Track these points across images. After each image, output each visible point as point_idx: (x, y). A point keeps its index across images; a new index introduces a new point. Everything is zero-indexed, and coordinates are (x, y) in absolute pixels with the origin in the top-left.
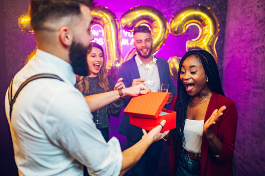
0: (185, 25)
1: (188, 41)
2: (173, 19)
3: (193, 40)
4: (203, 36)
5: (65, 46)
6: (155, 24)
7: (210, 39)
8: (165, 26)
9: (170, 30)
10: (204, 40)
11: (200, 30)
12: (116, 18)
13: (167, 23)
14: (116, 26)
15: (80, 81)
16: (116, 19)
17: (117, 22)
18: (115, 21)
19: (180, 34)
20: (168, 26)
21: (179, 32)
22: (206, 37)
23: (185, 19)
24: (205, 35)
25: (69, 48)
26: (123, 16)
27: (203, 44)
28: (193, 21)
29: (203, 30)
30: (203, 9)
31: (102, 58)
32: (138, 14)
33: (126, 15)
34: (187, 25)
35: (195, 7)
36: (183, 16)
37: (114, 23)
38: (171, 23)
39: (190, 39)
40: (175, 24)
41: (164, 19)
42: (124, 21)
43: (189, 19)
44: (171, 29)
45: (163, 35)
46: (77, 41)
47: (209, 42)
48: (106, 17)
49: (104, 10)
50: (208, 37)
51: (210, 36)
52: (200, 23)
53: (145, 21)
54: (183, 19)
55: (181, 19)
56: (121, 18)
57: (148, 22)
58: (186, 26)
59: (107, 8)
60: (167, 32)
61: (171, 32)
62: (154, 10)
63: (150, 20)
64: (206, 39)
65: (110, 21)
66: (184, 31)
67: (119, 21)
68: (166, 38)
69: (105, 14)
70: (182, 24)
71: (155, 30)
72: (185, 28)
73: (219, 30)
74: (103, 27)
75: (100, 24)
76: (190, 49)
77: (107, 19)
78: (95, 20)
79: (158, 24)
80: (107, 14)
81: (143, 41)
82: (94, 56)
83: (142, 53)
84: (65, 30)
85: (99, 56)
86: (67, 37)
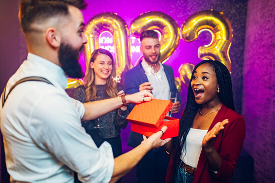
0: (197, 30)
1: (200, 47)
2: (184, 24)
3: (206, 46)
4: (216, 42)
5: (54, 48)
6: (165, 30)
8: (176, 33)
9: (181, 36)
10: (216, 47)
11: (213, 36)
12: (126, 24)
13: (178, 29)
14: (126, 32)
15: (87, 88)
16: (126, 25)
17: (127, 28)
18: (125, 27)
19: (191, 40)
20: (179, 33)
21: (191, 38)
22: (219, 42)
23: (197, 25)
24: (218, 40)
25: (58, 50)
26: (133, 22)
27: (215, 50)
28: (205, 26)
29: (215, 35)
30: (216, 14)
31: (111, 66)
32: (148, 20)
33: (136, 21)
34: (199, 30)
35: (207, 12)
36: (195, 21)
37: (124, 29)
38: (182, 29)
39: (202, 45)
40: (186, 30)
41: (175, 25)
42: (136, 27)
43: (201, 24)
44: (182, 35)
45: (174, 42)
46: (66, 43)
47: (222, 48)
48: (115, 24)
49: (113, 16)
50: (221, 43)
51: (223, 42)
52: (212, 28)
53: (156, 27)
54: (194, 24)
55: (193, 23)
56: (131, 24)
57: (158, 28)
58: (198, 32)
59: (116, 14)
60: (178, 38)
61: (183, 38)
62: (165, 16)
63: (161, 26)
64: (219, 46)
65: (120, 27)
66: (196, 37)
67: (129, 27)
68: (177, 43)
69: (115, 21)
70: (194, 30)
71: (165, 36)
72: (197, 33)
73: (232, 35)
74: (113, 33)
75: (109, 31)
76: (202, 56)
77: (117, 26)
78: (104, 27)
79: (169, 30)
80: (117, 20)
81: (153, 47)
82: (103, 63)
83: (151, 59)
84: (53, 31)
85: (108, 63)
86: (55, 38)
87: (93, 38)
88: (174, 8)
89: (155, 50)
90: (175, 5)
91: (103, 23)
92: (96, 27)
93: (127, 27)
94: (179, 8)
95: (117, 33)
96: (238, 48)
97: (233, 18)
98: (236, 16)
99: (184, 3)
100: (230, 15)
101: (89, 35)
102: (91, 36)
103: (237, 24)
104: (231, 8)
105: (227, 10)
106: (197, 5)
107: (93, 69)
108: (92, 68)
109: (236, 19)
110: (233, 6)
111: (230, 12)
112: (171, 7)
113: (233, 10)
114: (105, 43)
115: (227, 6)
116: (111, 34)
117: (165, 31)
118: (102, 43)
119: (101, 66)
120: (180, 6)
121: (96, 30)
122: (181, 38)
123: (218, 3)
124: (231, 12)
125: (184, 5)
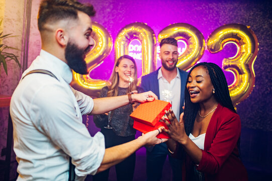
0: (223, 42)
1: (225, 59)
2: (210, 36)
3: (230, 58)
4: (241, 54)
5: (61, 46)
7: (248, 58)
8: (201, 44)
9: (206, 47)
10: (241, 59)
11: (238, 48)
12: (154, 33)
13: (204, 41)
14: (153, 41)
15: (110, 90)
16: (154, 35)
17: (154, 38)
18: (153, 36)
19: (216, 52)
20: (204, 44)
21: (216, 49)
22: (244, 55)
23: (222, 37)
24: (243, 53)
25: (65, 48)
26: (160, 32)
27: (239, 63)
28: (230, 39)
29: (241, 48)
31: (134, 69)
32: (176, 30)
33: (163, 31)
34: (225, 43)
36: (221, 33)
37: (151, 38)
38: (208, 41)
39: (227, 57)
40: (212, 42)
41: (201, 37)
42: (161, 37)
43: (226, 37)
44: (208, 46)
45: (198, 52)
47: (246, 60)
49: (143, 26)
50: (245, 56)
51: (248, 55)
52: (238, 41)
53: (181, 37)
54: (220, 37)
55: (218, 36)
56: (158, 34)
57: (184, 38)
58: (223, 44)
59: (146, 24)
60: (203, 49)
61: (208, 49)
62: (193, 28)
63: (186, 37)
64: (243, 58)
65: (148, 36)
66: (221, 49)
67: (157, 37)
68: (201, 54)
69: (144, 30)
70: (219, 42)
71: (191, 46)
72: (222, 46)
73: (258, 49)
74: (141, 41)
75: (139, 39)
76: (226, 67)
77: (145, 34)
78: (135, 35)
79: (194, 40)
80: (146, 29)
81: (171, 53)
82: (125, 66)
83: (168, 65)
84: (62, 31)
85: (130, 67)
86: (63, 37)
87: (124, 45)
88: (206, 21)
89: (173, 56)
90: (207, 18)
91: (133, 32)
92: (127, 35)
93: (155, 36)
94: (211, 21)
95: (145, 41)
96: (268, 63)
97: (265, 33)
98: (269, 31)
99: (216, 16)
100: (262, 30)
101: (120, 42)
102: (123, 43)
103: (269, 39)
104: (264, 23)
105: (259, 25)
106: (229, 19)
107: (118, 73)
108: (117, 71)
109: (268, 34)
110: (266, 21)
111: (262, 27)
112: (203, 20)
113: (266, 24)
114: (137, 50)
115: (260, 20)
116: (140, 42)
117: (191, 41)
118: (135, 50)
119: (123, 69)
120: (212, 19)
121: (127, 38)
122: (206, 49)
123: (250, 17)
124: (264, 27)
125: (216, 18)
